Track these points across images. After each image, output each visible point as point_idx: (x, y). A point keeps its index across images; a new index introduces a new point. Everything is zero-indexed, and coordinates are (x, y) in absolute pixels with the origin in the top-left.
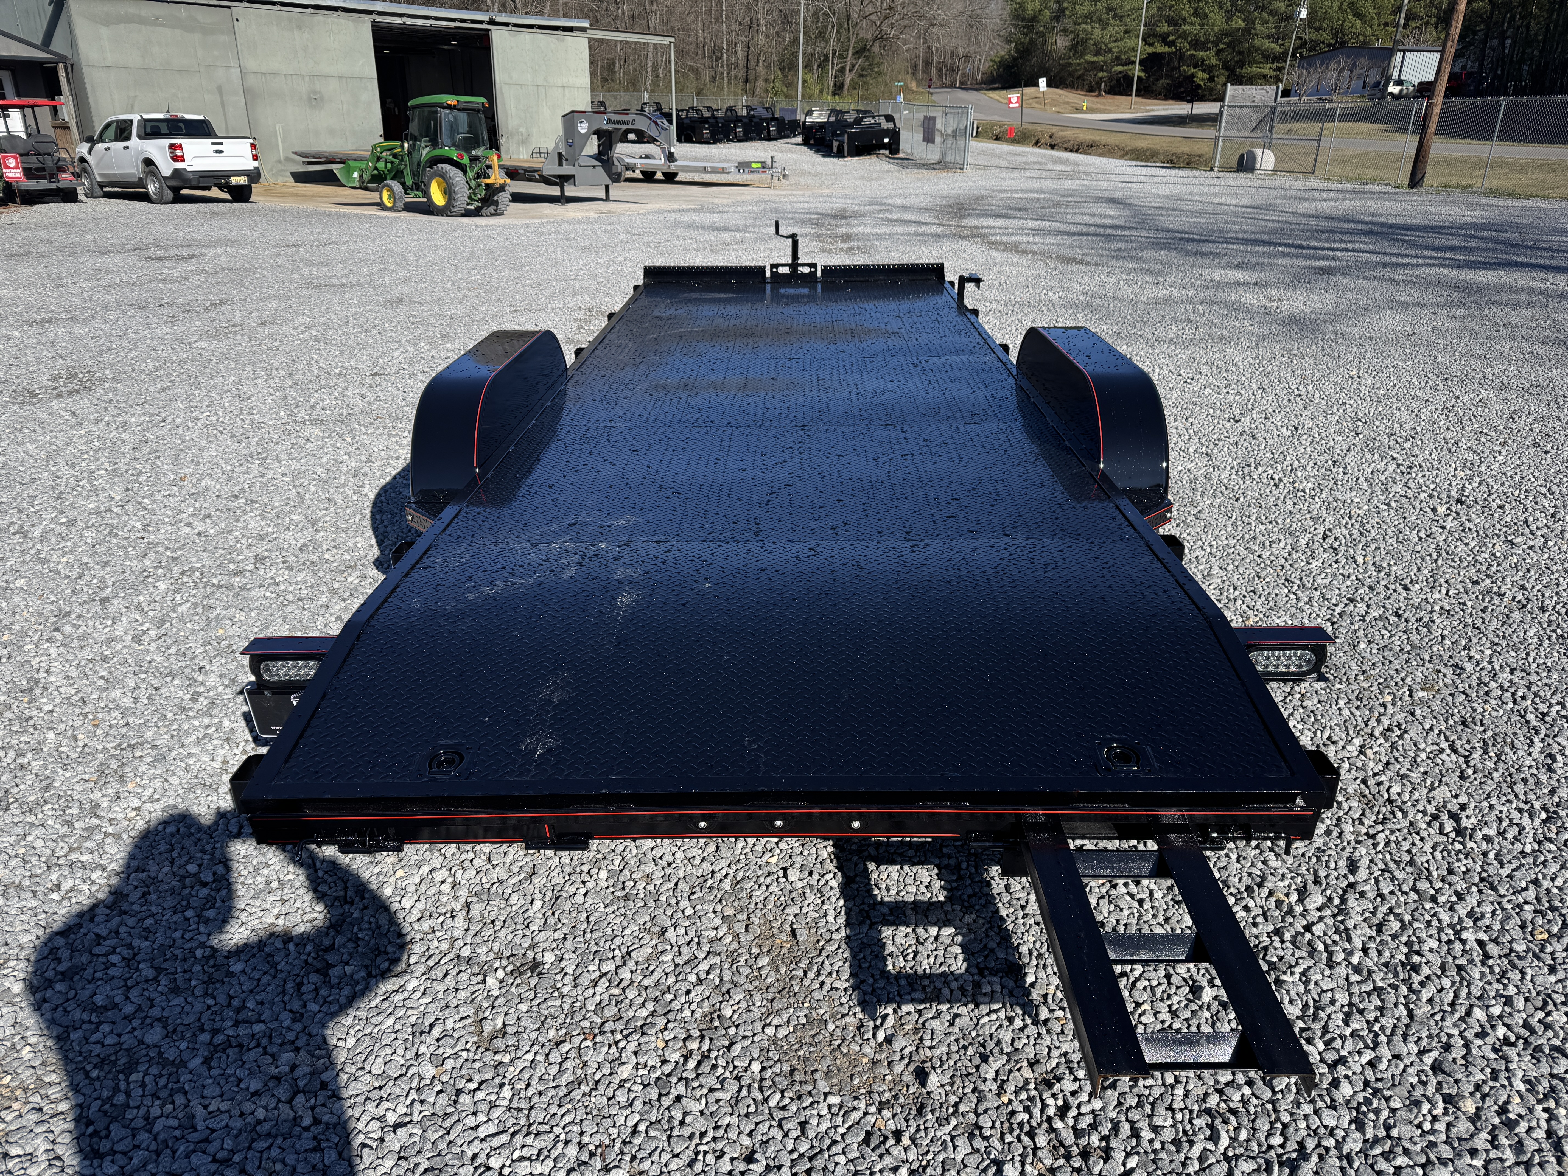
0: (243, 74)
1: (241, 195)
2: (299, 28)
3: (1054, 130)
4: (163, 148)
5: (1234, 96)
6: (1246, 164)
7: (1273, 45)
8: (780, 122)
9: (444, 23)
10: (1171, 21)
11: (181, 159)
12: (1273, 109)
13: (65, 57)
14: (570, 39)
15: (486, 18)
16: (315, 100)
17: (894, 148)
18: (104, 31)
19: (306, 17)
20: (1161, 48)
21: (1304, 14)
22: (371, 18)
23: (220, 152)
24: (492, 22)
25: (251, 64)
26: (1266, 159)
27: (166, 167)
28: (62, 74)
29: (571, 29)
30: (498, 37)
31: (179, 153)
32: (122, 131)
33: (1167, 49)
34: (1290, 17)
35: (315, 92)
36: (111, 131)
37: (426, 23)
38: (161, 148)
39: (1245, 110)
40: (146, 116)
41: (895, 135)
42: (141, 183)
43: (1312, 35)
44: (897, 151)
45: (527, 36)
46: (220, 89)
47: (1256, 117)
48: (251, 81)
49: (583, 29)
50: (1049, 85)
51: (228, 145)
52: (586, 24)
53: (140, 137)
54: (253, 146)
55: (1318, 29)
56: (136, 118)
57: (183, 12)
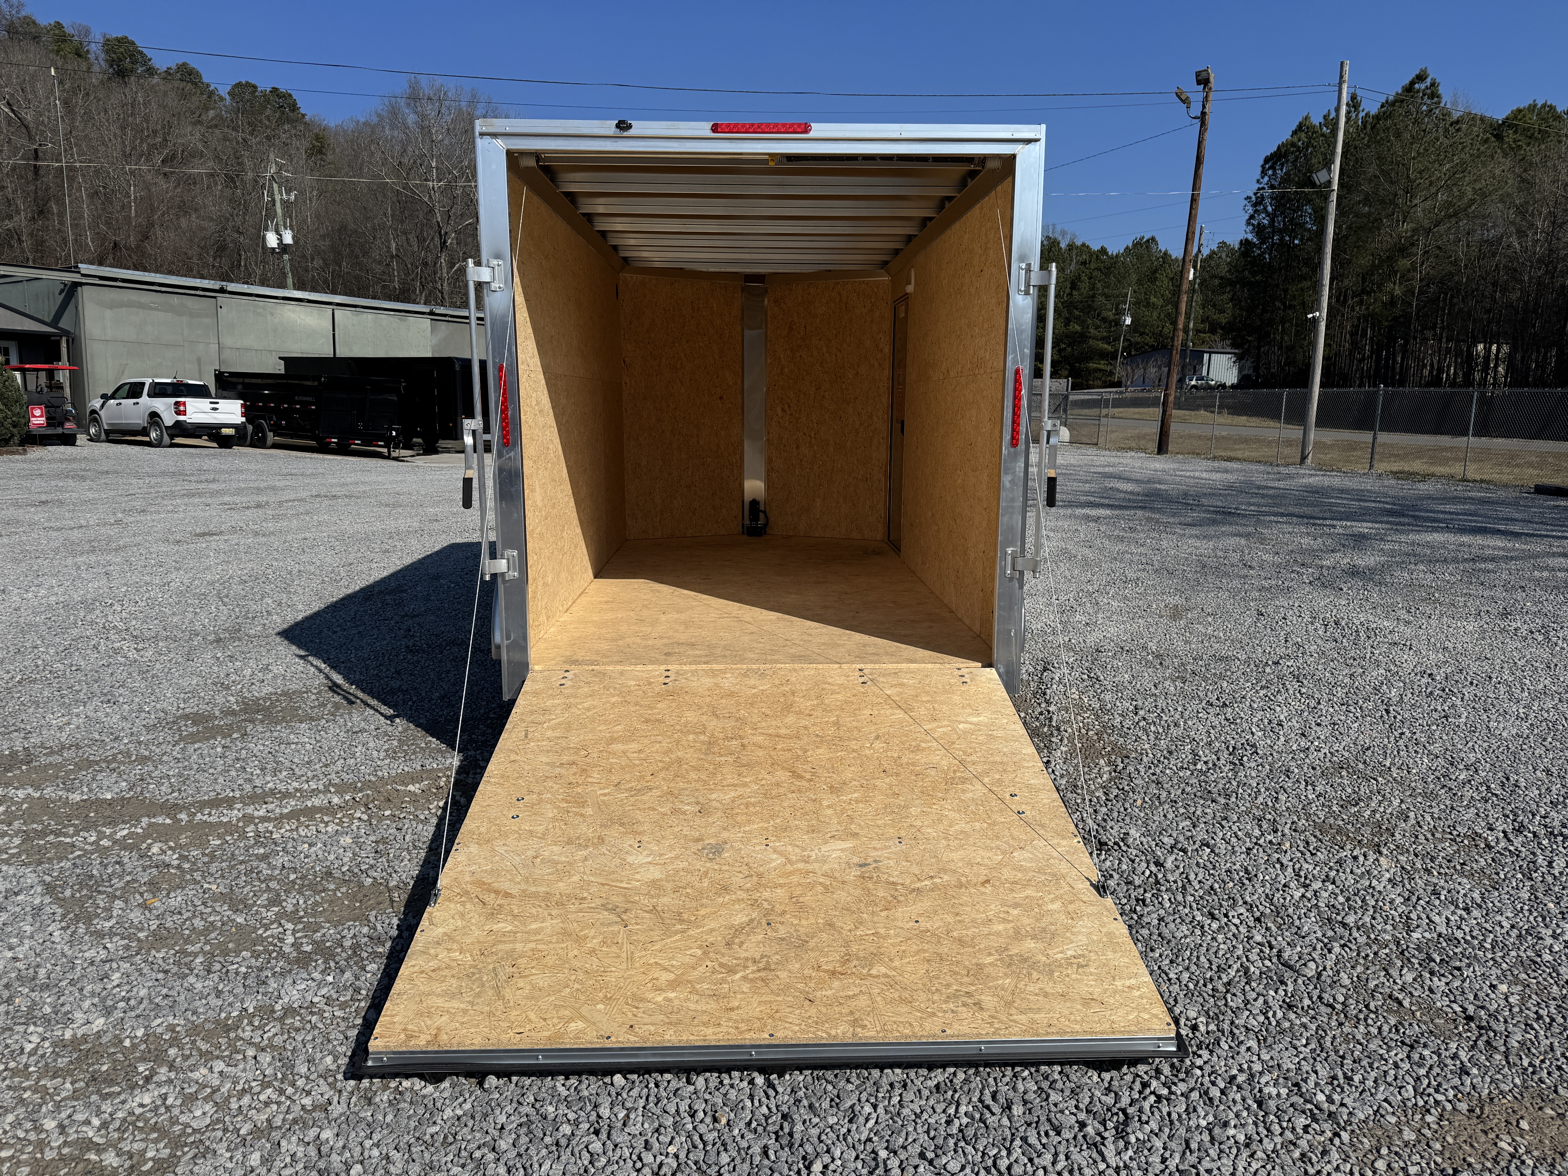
0: (220, 349)
11: (184, 413)
12: (1065, 396)
13: (68, 332)
15: (427, 310)
18: (108, 313)
19: (278, 306)
21: (1128, 321)
23: (215, 409)
24: (432, 313)
26: (1064, 434)
27: (169, 419)
28: (63, 345)
31: (181, 408)
32: (134, 391)
34: (1118, 323)
36: (124, 390)
38: (167, 405)
40: (158, 381)
42: (145, 431)
43: (1137, 338)
46: (199, 360)
48: (226, 354)
51: (220, 404)
53: (150, 396)
54: (244, 406)
56: (147, 381)
57: (176, 299)
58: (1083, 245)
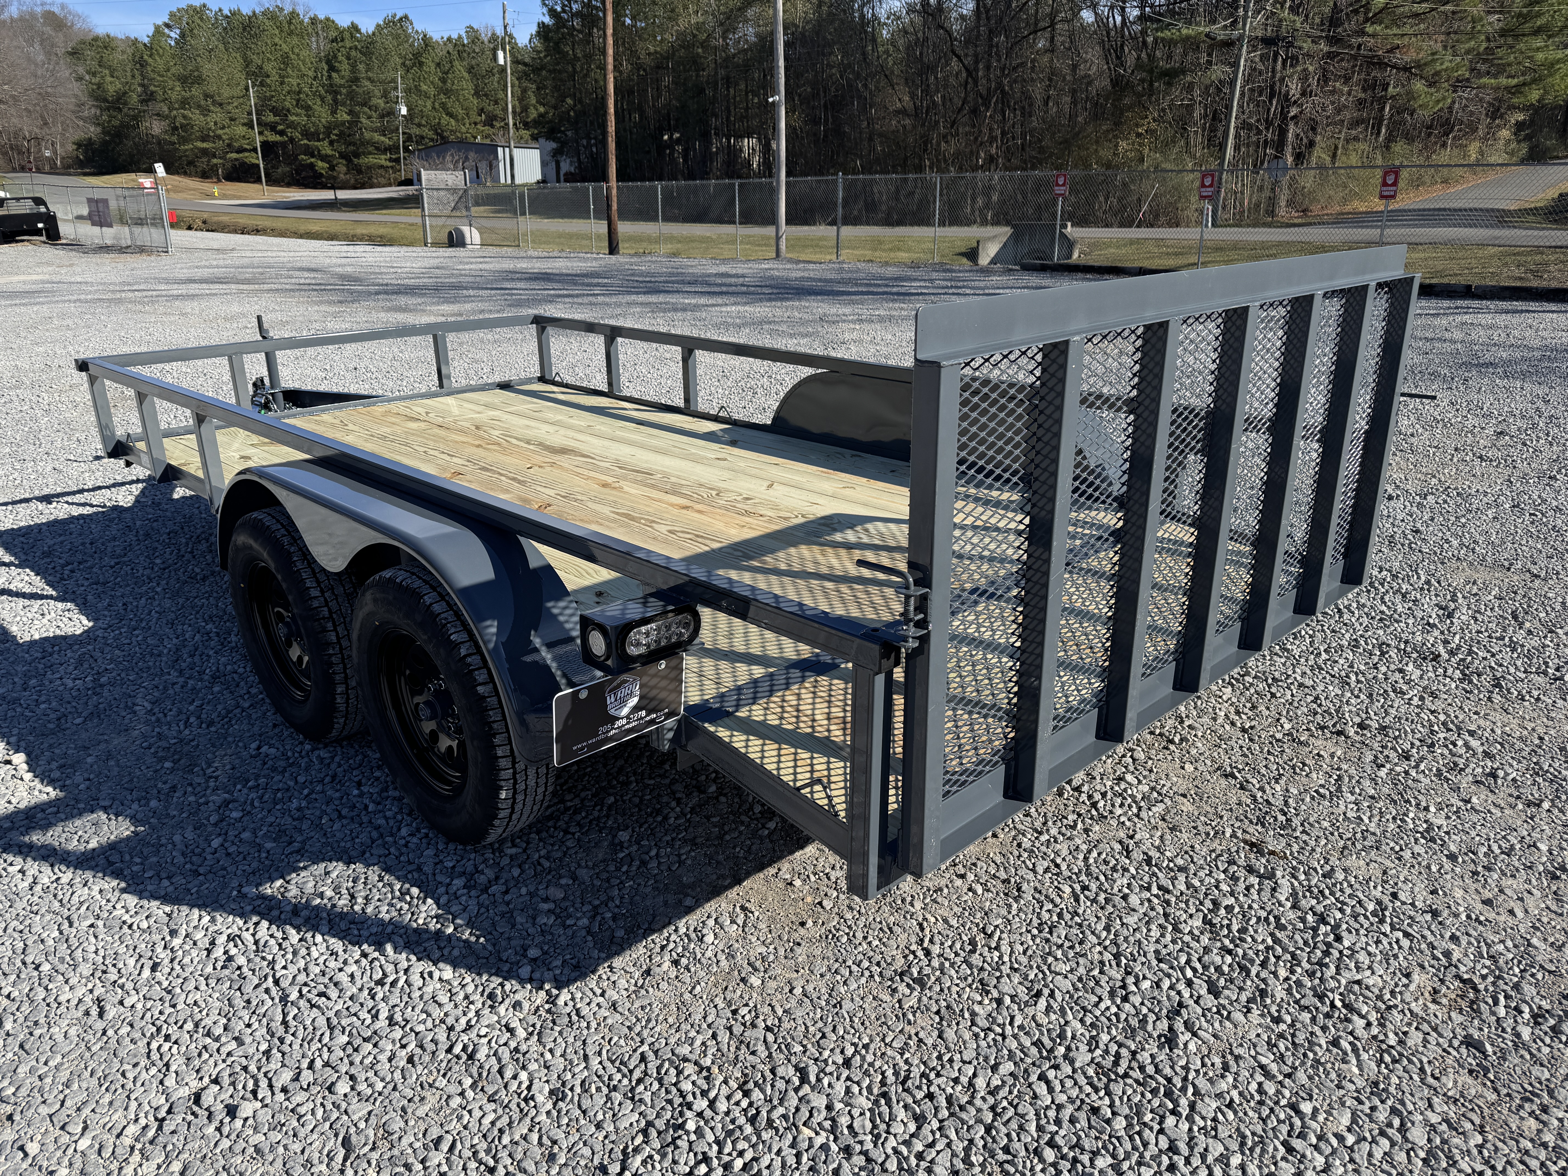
5: (428, 180)
6: (455, 240)
12: (465, 191)
17: (53, 235)
20: (275, 137)
21: (404, 111)
26: (472, 235)
39: (442, 193)
47: (453, 199)
50: (166, 171)
55: (420, 126)
58: (328, 19)
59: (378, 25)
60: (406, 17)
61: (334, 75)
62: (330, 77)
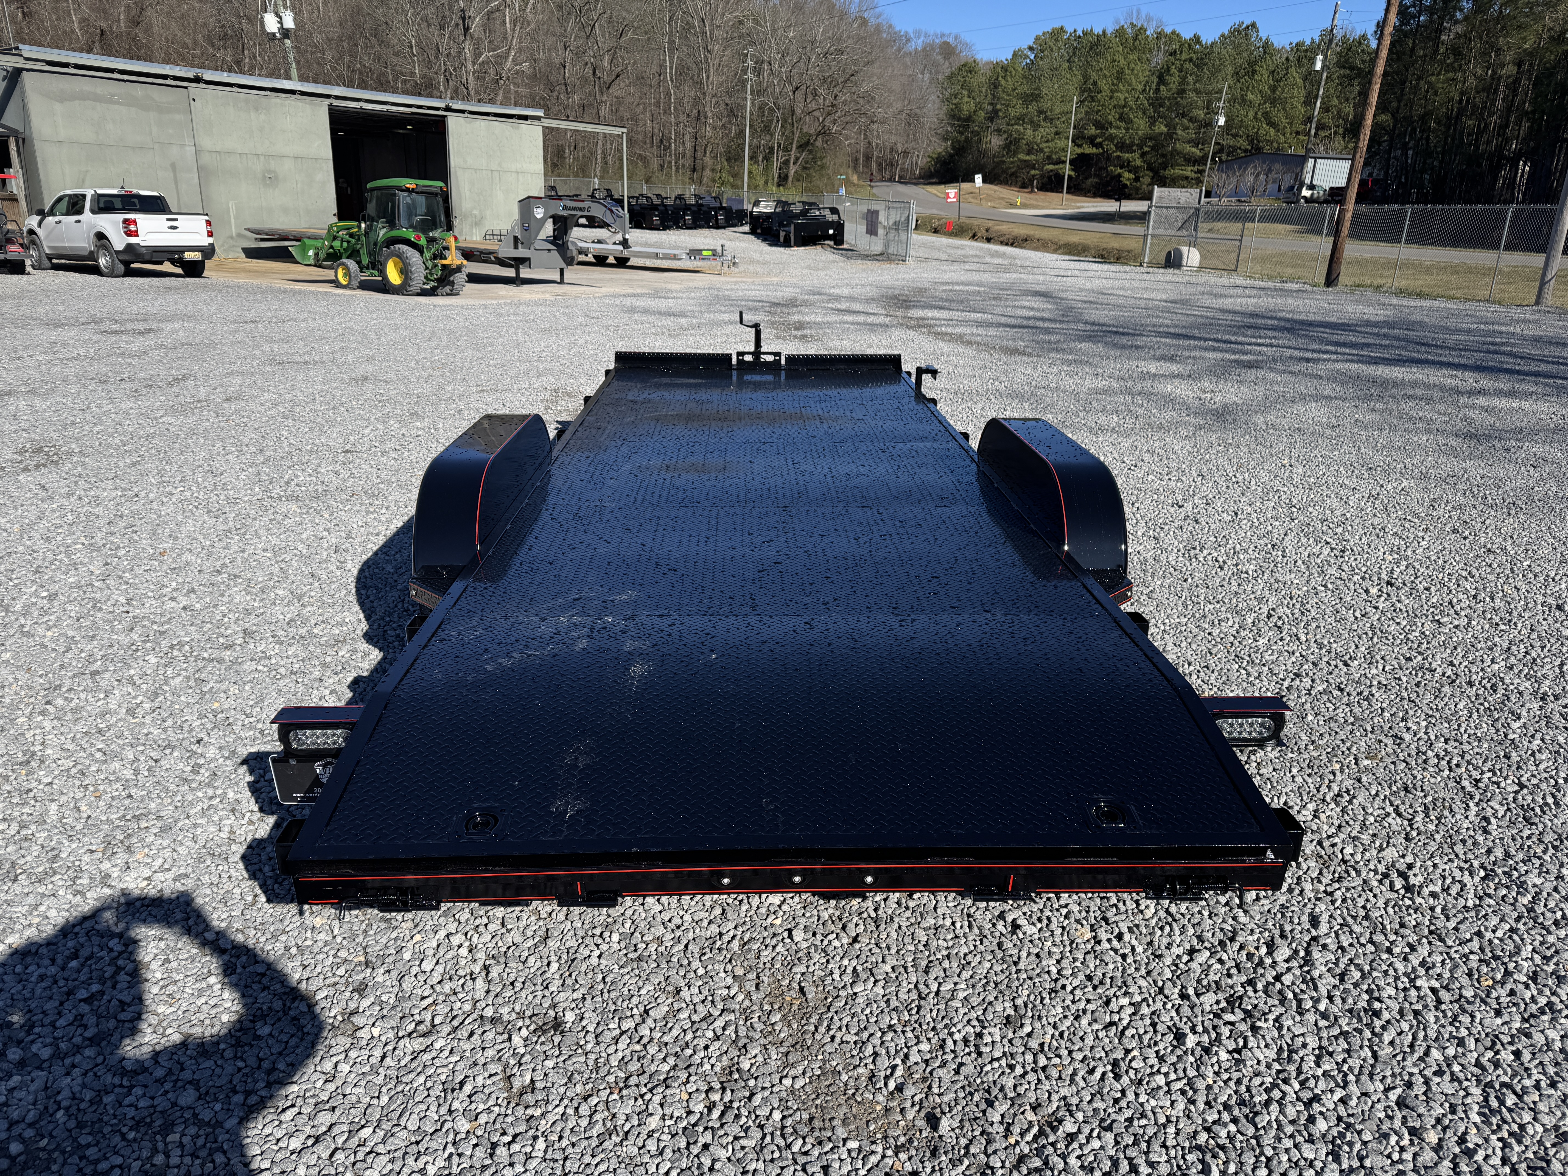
0: (197, 153)
1: (194, 270)
2: (256, 109)
3: (990, 224)
4: (116, 223)
5: (1160, 198)
6: (1173, 261)
7: (1194, 150)
8: (728, 211)
9: (401, 109)
10: (1098, 125)
11: (135, 234)
12: (1197, 210)
13: (17, 131)
14: (524, 126)
15: (442, 105)
16: (270, 179)
17: (838, 239)
18: (58, 107)
19: (263, 99)
20: (1089, 150)
21: (1222, 121)
22: (327, 102)
23: (175, 228)
24: (448, 109)
25: (206, 143)
26: (1192, 257)
27: (119, 242)
28: (13, 147)
29: (525, 118)
30: (454, 123)
31: (132, 228)
32: (75, 205)
33: (1094, 150)
34: (1209, 124)
35: (269, 171)
36: (64, 205)
37: (383, 108)
38: (115, 223)
39: (1171, 211)
40: (100, 192)
41: (839, 227)
42: (92, 256)
43: (1229, 141)
44: (841, 242)
45: (482, 124)
46: (173, 166)
47: (1182, 217)
48: (205, 159)
49: (538, 118)
50: (984, 181)
51: (183, 222)
52: (540, 113)
53: (93, 212)
54: (208, 223)
55: (1235, 136)
56: (89, 193)
57: (139, 91)
58: (1173, 33)
59: (1223, 35)
60: (1253, 25)
61: (1162, 88)
62: (1157, 90)
